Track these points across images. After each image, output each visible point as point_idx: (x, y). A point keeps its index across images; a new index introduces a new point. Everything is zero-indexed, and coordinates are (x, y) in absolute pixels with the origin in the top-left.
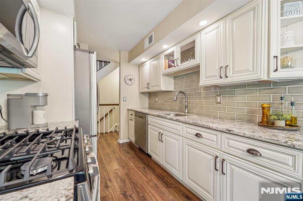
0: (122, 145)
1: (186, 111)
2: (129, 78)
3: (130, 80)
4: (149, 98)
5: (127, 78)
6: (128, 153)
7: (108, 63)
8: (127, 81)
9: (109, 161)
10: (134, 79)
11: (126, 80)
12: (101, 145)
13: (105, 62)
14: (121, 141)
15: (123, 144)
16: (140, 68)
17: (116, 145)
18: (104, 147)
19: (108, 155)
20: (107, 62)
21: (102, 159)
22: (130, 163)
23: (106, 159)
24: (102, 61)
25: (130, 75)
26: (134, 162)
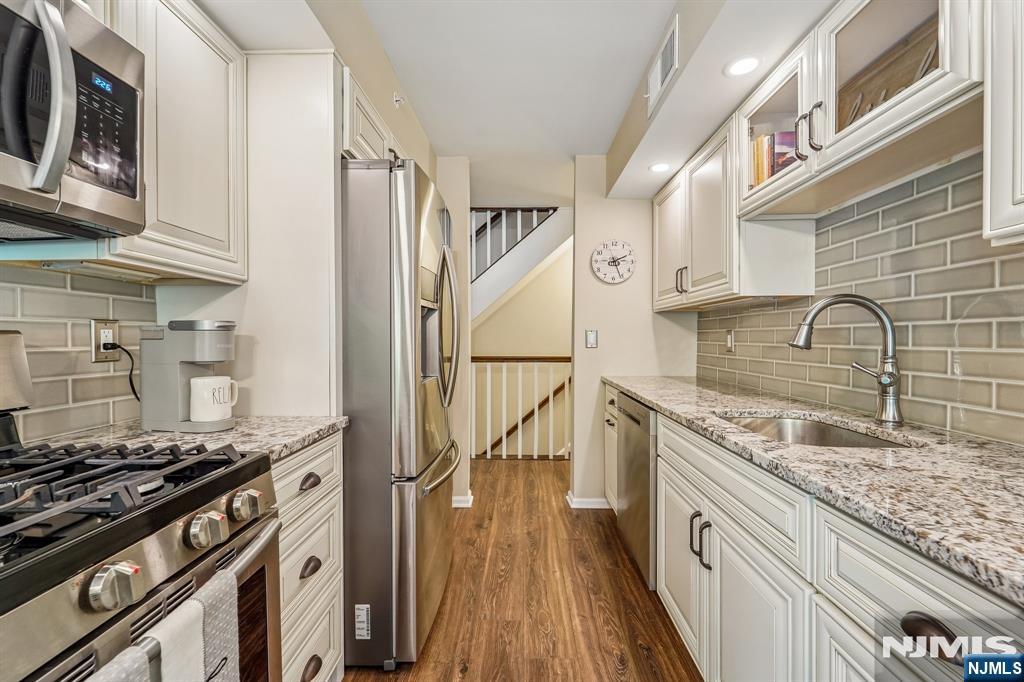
0: (578, 517)
1: (890, 413)
2: (607, 256)
3: (614, 262)
4: (701, 335)
5: (599, 258)
6: (583, 558)
7: (551, 212)
8: (599, 269)
9: (501, 577)
10: (628, 258)
11: (595, 266)
12: (507, 500)
13: (540, 210)
14: (575, 500)
15: (580, 515)
16: (657, 208)
17: (556, 511)
18: (510, 513)
19: (509, 546)
20: (547, 210)
21: (484, 559)
22: (575, 611)
23: (495, 565)
24: (530, 210)
25: (615, 244)
26: (587, 615)
